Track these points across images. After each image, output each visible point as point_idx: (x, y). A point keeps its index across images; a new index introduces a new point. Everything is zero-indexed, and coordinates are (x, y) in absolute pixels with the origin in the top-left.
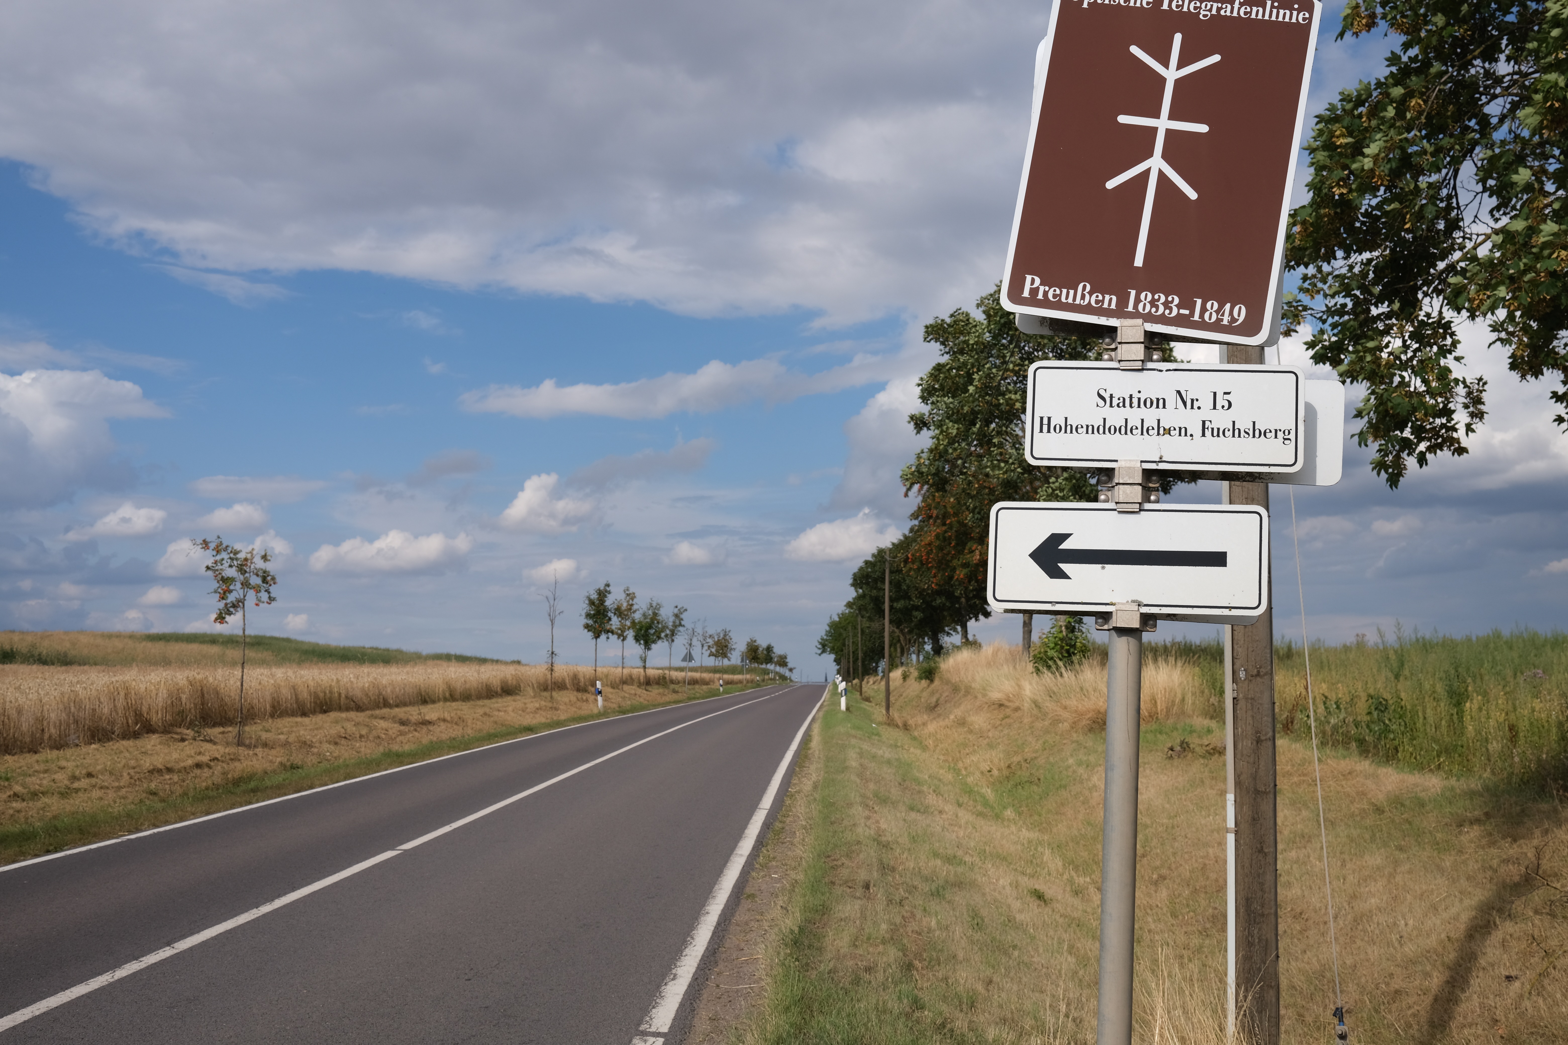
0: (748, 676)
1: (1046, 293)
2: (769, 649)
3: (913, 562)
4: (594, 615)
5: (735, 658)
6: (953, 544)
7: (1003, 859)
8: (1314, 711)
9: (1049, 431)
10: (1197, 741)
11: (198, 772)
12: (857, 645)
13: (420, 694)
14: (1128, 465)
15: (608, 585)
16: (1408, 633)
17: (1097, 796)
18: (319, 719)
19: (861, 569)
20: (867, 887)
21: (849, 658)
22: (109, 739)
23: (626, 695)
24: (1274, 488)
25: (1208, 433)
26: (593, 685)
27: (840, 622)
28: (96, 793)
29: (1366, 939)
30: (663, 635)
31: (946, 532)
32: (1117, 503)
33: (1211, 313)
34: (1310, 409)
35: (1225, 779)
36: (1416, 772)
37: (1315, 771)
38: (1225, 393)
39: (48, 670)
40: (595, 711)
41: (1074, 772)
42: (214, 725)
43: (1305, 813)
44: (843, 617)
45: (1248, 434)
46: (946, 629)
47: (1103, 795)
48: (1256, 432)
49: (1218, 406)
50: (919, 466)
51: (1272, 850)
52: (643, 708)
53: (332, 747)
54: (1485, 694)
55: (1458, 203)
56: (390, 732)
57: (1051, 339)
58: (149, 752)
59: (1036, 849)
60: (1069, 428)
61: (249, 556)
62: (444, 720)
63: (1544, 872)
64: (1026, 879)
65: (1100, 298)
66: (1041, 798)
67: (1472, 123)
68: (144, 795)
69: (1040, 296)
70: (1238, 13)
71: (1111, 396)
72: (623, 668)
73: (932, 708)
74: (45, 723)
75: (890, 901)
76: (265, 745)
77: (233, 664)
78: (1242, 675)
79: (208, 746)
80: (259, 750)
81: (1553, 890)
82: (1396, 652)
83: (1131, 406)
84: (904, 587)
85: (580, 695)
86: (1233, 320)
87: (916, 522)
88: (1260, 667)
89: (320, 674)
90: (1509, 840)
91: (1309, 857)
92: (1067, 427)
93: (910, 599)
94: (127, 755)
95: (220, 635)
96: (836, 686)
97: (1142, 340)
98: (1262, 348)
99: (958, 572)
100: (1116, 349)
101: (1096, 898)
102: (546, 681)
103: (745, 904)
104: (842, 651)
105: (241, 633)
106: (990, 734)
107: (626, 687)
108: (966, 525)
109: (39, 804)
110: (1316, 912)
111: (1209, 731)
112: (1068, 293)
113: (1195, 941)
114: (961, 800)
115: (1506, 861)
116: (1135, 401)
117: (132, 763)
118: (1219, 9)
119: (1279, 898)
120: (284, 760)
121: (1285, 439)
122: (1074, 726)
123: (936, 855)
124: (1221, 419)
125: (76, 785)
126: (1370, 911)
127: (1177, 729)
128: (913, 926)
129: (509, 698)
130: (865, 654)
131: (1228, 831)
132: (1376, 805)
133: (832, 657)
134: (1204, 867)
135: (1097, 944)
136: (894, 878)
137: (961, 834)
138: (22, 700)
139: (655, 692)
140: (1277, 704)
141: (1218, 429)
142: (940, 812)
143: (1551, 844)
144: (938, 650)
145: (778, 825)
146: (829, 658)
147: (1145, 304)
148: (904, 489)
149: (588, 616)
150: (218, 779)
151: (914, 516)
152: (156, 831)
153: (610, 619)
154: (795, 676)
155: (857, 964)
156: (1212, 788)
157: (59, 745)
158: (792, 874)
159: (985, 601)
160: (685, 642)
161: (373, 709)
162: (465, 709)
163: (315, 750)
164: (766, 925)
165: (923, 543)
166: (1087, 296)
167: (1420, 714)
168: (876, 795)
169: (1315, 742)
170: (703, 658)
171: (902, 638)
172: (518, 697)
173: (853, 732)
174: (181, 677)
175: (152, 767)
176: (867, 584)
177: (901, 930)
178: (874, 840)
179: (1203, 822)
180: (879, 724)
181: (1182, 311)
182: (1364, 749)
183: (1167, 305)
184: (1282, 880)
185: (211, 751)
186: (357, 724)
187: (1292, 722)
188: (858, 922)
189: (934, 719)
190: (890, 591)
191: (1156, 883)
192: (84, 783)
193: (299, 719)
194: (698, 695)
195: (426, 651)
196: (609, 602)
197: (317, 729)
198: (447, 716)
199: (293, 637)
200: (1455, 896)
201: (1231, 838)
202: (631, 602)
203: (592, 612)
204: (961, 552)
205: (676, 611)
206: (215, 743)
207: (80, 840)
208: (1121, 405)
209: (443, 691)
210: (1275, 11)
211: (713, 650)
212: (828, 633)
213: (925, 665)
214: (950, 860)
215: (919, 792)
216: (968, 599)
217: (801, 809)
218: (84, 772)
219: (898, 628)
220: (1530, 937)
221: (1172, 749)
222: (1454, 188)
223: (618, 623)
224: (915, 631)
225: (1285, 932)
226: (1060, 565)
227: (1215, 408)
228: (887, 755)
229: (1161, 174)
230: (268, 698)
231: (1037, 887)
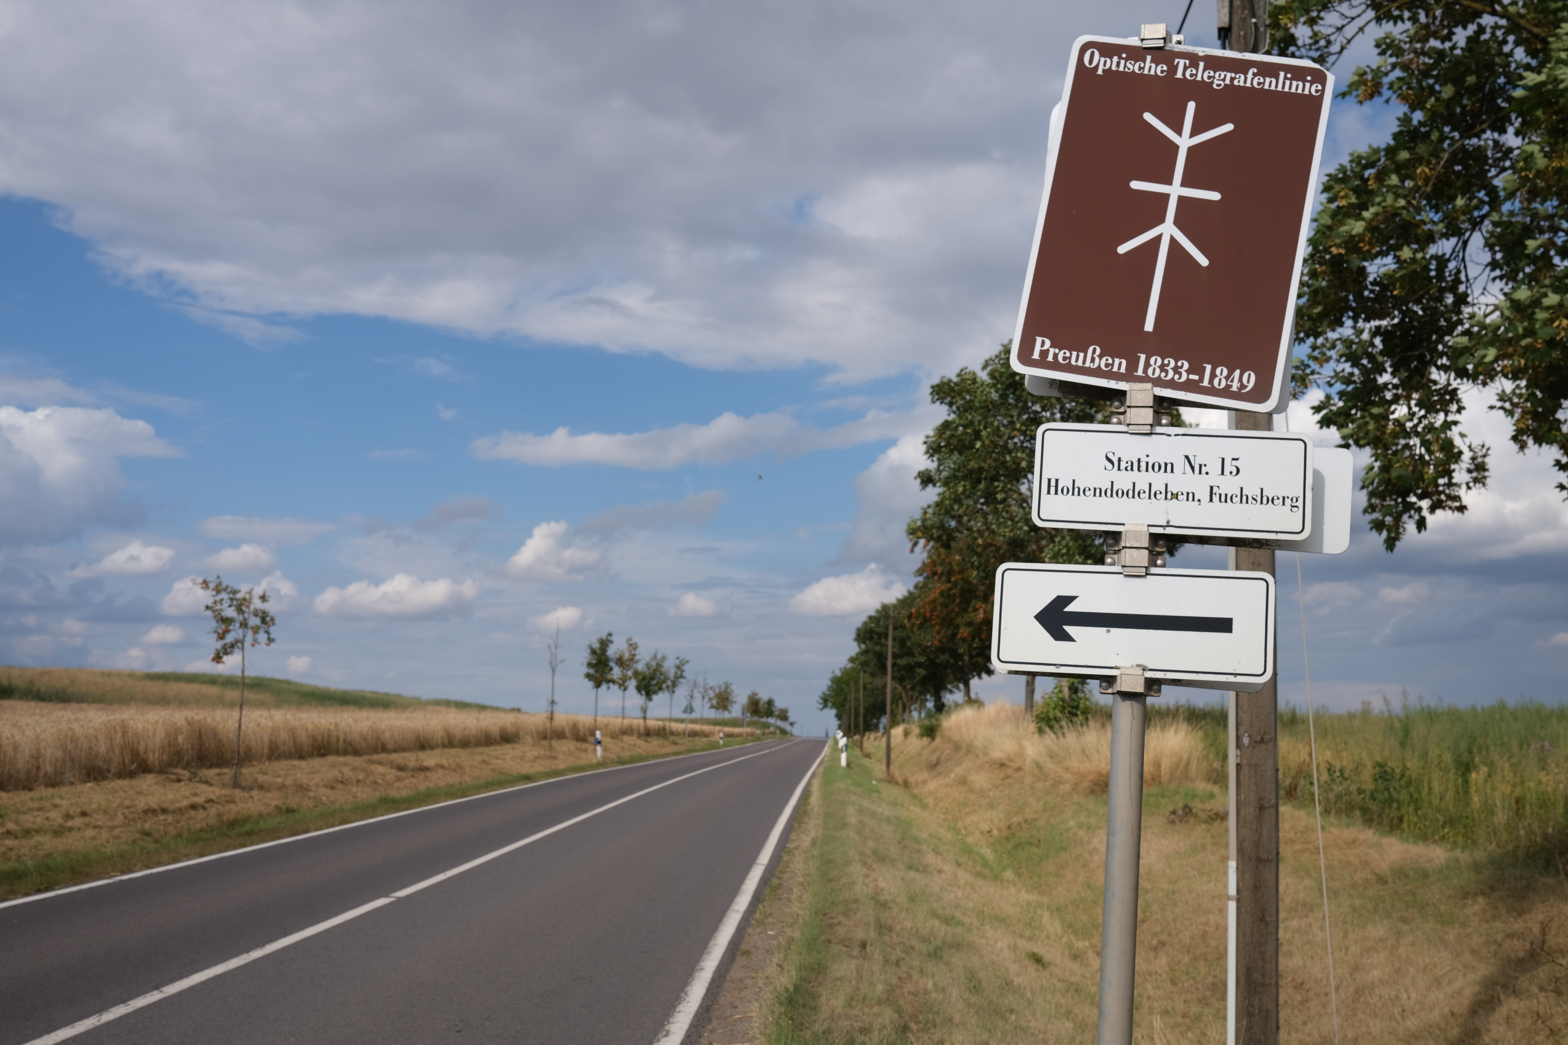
0: (749, 730)
1: (1056, 356)
2: (770, 703)
3: (917, 618)
4: (596, 664)
5: (736, 711)
6: (958, 601)
7: (1001, 921)
8: (1319, 776)
9: (1056, 493)
10: (1200, 806)
11: (193, 813)
12: (859, 701)
13: (418, 738)
14: (1135, 528)
15: (610, 635)
16: (1414, 701)
17: (1097, 860)
18: (316, 762)
19: (865, 624)
20: (863, 946)
21: (850, 715)
22: (105, 778)
23: (626, 746)
24: (1279, 554)
25: (1216, 498)
26: (593, 734)
27: (842, 677)
28: (90, 833)
29: (1368, 1011)
30: (664, 686)
31: (950, 589)
32: (1123, 566)
33: (1220, 380)
34: (1318, 476)
35: (1227, 845)
36: (1420, 842)
37: (1318, 838)
38: (1233, 459)
39: (46, 707)
40: (594, 761)
41: (1075, 834)
42: (211, 766)
43: (1307, 881)
44: (845, 671)
45: (1255, 500)
46: (949, 686)
47: (1104, 858)
48: (1263, 499)
49: (1226, 472)
50: (924, 520)
51: (1274, 918)
52: (642, 758)
53: (329, 791)
54: (1491, 765)
55: (1467, 276)
56: (388, 778)
57: (1058, 399)
58: (145, 792)
59: (1035, 912)
60: (1076, 490)
61: (247, 596)
62: (442, 767)
63: (1550, 947)
64: (1024, 942)
65: (1110, 361)
66: (1041, 860)
67: (1481, 194)
68: (138, 836)
69: (1050, 358)
70: (1252, 83)
71: (1119, 460)
72: (623, 718)
73: (933, 766)
74: (41, 760)
75: (886, 962)
76: (261, 787)
77: (231, 705)
78: (1246, 741)
79: (204, 787)
80: (255, 793)
81: (1558, 968)
82: (1400, 721)
83: (1139, 470)
84: (909, 644)
85: (579, 744)
86: (1243, 386)
87: (921, 579)
88: (1265, 734)
89: (319, 717)
90: (1515, 914)
91: (1311, 926)
92: (1075, 490)
93: (913, 655)
94: (122, 794)
95: (220, 676)
96: (836, 742)
97: (1151, 405)
98: (1270, 415)
99: (961, 630)
100: (1125, 412)
101: (1095, 963)
102: (546, 729)
103: (741, 961)
104: (843, 706)
105: (239, 673)
106: (991, 794)
107: (625, 738)
108: (971, 583)
109: (32, 842)
110: (1317, 982)
111: (1212, 796)
112: (1078, 356)
113: (1195, 1009)
114: (960, 860)
115: (1511, 936)
116: (1143, 465)
117: (127, 803)
118: (1232, 79)
119: (1281, 968)
120: (279, 803)
121: (1293, 507)
122: (1075, 787)
123: (934, 914)
124: (1229, 485)
125: (70, 824)
126: (1373, 983)
127: (1179, 793)
128: (909, 987)
129: (508, 746)
130: (866, 710)
131: (1229, 898)
132: (1379, 875)
133: (833, 712)
134: (1204, 935)
135: (1095, 1011)
136: (891, 938)
137: (960, 894)
138: (18, 737)
139: (655, 744)
140: (1281, 771)
141: (1226, 495)
142: (939, 872)
143: (1556, 919)
144: (940, 707)
145: (775, 881)
146: (831, 713)
147: (1154, 369)
148: (910, 545)
149: (590, 665)
150: (212, 821)
151: (920, 572)
152: (148, 872)
153: (611, 669)
154: (796, 731)
155: (852, 1025)
156: (1213, 853)
157: (54, 782)
158: (789, 932)
159: (988, 659)
160: (686, 693)
161: (370, 753)
162: (462, 756)
163: (311, 794)
164: (761, 983)
165: (927, 600)
166: (1097, 360)
167: (1425, 784)
168: (875, 853)
169: (1318, 809)
170: (704, 710)
171: (904, 695)
172: (517, 746)
173: (853, 788)
174: (179, 717)
175: (146, 808)
176: (871, 639)
177: (898, 991)
178: (872, 898)
179: (1204, 888)
180: (880, 781)
181: (1192, 377)
182: (1368, 819)
183: (1176, 370)
184: (1283, 949)
185: (206, 792)
186: (354, 769)
187: (1295, 789)
188: (854, 982)
189: (935, 777)
190: (893, 647)
191: (1155, 949)
192: (78, 822)
193: (296, 762)
194: (698, 747)
195: (425, 696)
196: (611, 652)
197: (314, 773)
198: (445, 762)
199: (293, 678)
200: (1459, 970)
201: (1232, 906)
202: (633, 652)
203: (594, 662)
204: (965, 610)
205: (677, 662)
206: (211, 785)
207: (72, 879)
208: (1129, 468)
209: (442, 737)
210: (1288, 82)
211: (714, 702)
212: (830, 688)
213: (927, 722)
214: (948, 921)
215: (919, 851)
216: (971, 657)
217: (798, 865)
218: (78, 810)
219: (900, 684)
220: (1535, 1015)
221: (1174, 812)
222: (1463, 260)
223: (620, 673)
224: (919, 688)
225: (1286, 1002)
226: (1065, 627)
227: (1223, 473)
228: (887, 813)
229: (1173, 241)
230: (266, 739)
231: (1035, 950)
